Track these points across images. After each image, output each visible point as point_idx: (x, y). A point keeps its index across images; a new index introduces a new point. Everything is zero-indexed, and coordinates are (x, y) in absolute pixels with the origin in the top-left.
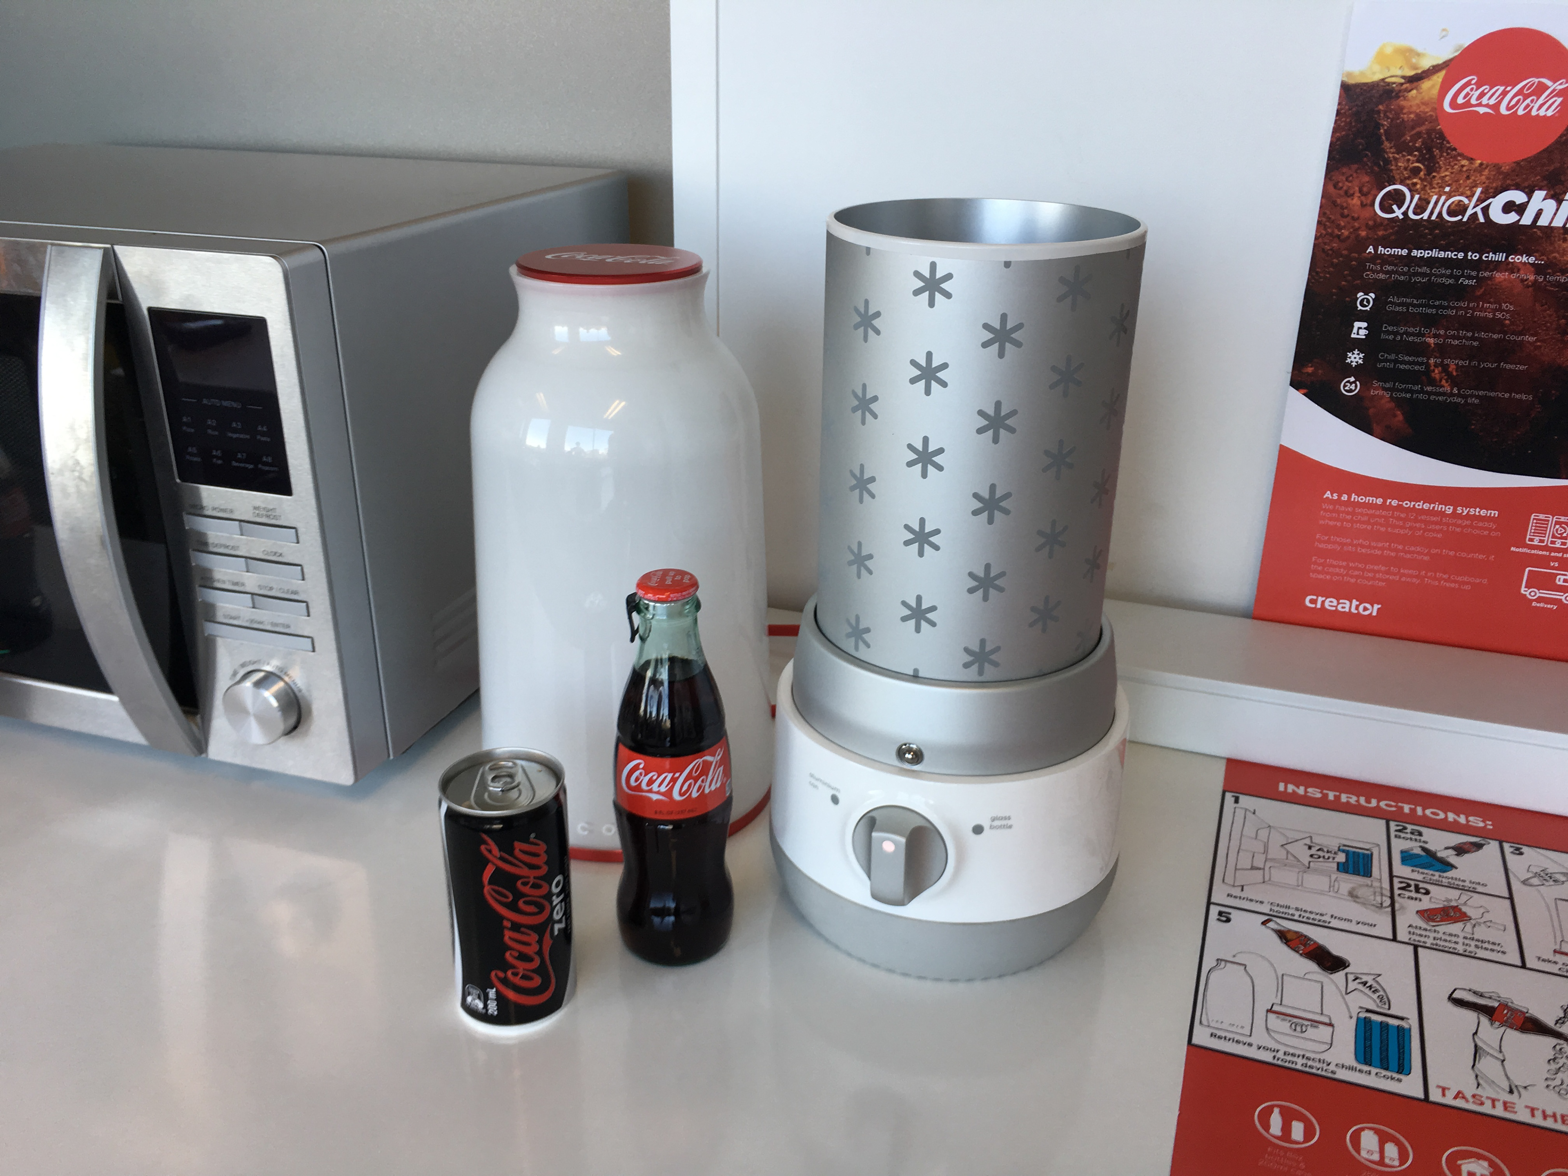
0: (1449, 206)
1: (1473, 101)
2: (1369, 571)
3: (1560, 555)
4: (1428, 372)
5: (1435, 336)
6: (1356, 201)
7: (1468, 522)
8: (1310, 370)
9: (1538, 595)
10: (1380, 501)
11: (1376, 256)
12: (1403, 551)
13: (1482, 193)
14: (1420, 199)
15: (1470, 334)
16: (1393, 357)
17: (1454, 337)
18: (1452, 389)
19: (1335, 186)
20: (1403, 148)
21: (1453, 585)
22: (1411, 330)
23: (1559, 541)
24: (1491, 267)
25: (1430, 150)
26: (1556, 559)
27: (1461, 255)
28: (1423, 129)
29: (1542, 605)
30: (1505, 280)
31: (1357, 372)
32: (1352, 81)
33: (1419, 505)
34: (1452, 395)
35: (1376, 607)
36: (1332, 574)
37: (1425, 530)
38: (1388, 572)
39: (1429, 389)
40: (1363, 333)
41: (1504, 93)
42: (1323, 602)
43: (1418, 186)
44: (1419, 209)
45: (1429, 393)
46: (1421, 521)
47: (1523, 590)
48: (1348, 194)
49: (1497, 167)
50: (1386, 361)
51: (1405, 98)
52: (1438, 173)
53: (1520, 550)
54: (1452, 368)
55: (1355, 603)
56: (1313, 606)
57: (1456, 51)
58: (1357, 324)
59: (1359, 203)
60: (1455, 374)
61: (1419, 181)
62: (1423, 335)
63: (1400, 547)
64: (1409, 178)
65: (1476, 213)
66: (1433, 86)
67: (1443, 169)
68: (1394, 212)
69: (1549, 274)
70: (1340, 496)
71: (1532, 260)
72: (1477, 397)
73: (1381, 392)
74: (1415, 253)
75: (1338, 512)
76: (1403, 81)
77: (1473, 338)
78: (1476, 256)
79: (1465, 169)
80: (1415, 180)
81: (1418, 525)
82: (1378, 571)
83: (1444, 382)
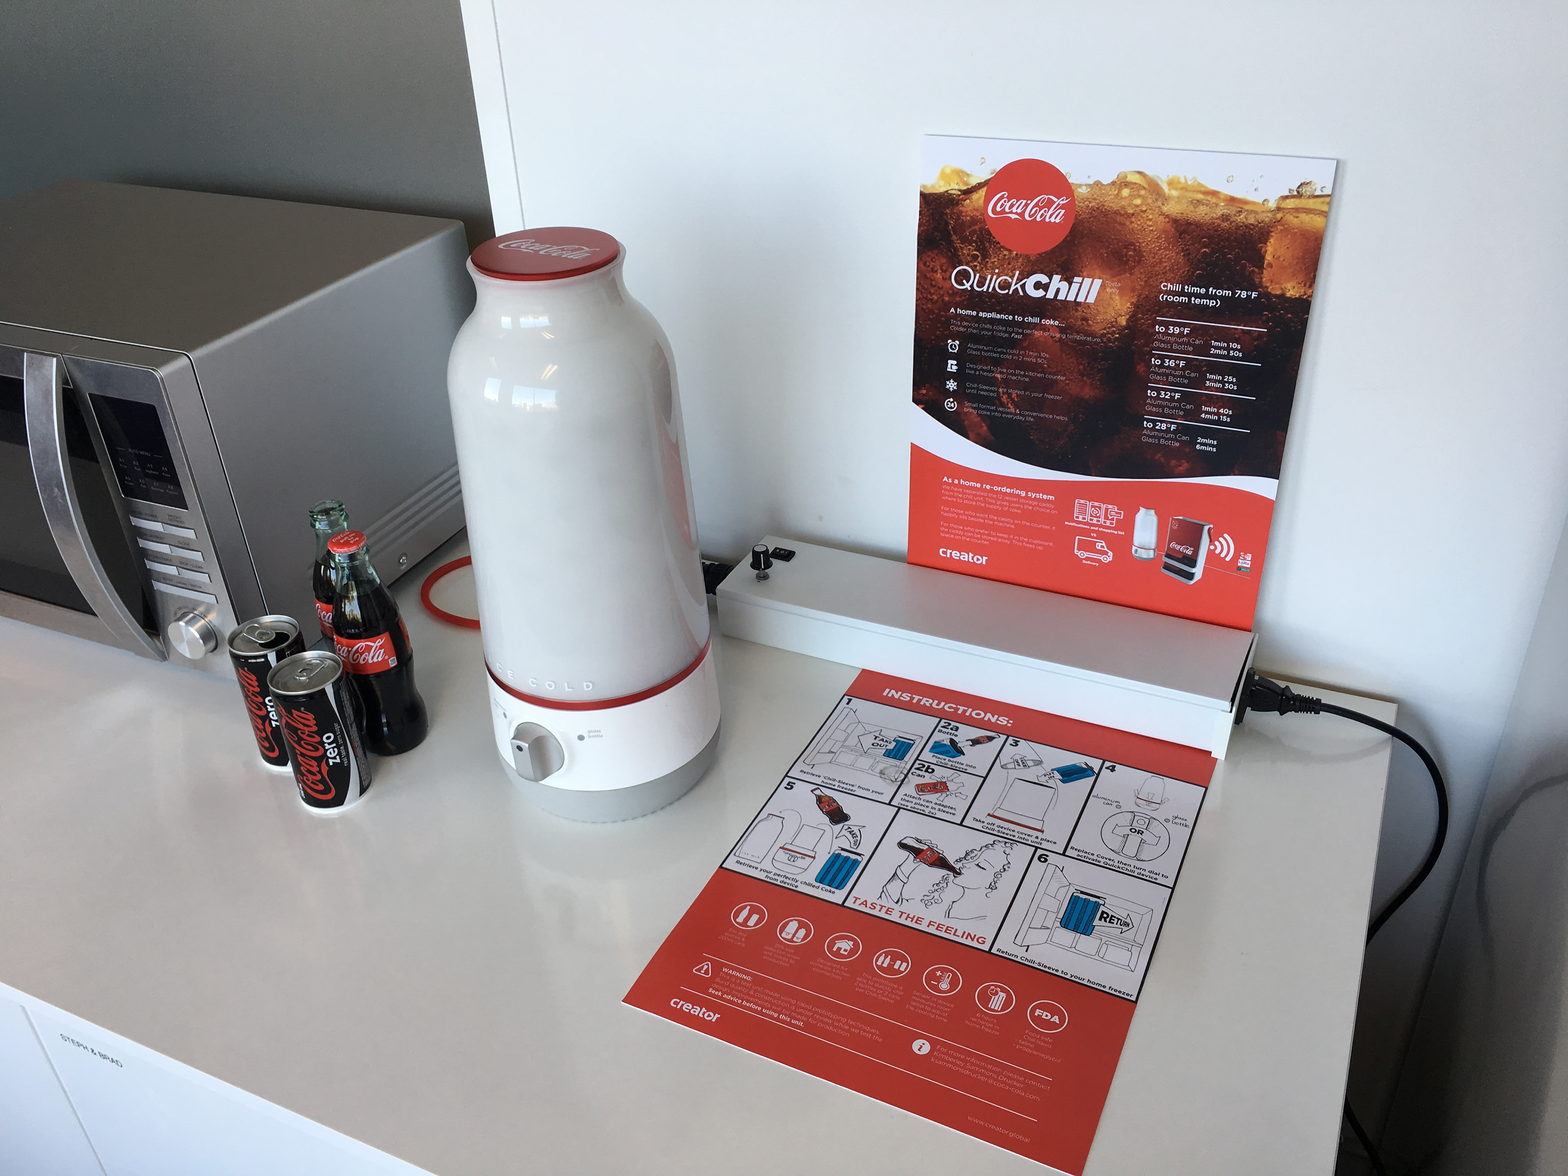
0: (999, 283)
1: (1007, 210)
2: (978, 533)
3: (1097, 529)
4: (999, 398)
5: (1001, 373)
6: (939, 276)
7: (1036, 503)
8: (924, 392)
9: (1086, 555)
10: (979, 485)
11: (957, 315)
12: (997, 520)
13: (1019, 274)
14: (980, 276)
15: (1022, 373)
16: (976, 385)
17: (1012, 374)
18: (1015, 411)
19: (925, 264)
20: (965, 240)
21: (1031, 546)
22: (985, 368)
23: (1095, 519)
24: (1031, 326)
25: (982, 243)
26: (1094, 531)
27: (1011, 318)
28: (976, 227)
29: (1089, 562)
30: (1041, 336)
31: (953, 394)
32: (927, 192)
33: (1004, 490)
34: (1016, 414)
35: (985, 558)
36: (955, 534)
37: (1009, 507)
38: (989, 535)
39: (1001, 409)
40: (955, 368)
41: (1027, 205)
43: (978, 268)
44: (981, 284)
45: (1002, 413)
46: (1006, 501)
47: (1076, 551)
48: (934, 271)
49: (1027, 257)
50: (972, 388)
51: (963, 206)
52: (990, 259)
53: (1071, 524)
54: (1014, 395)
56: (945, 556)
57: (992, 173)
58: (950, 362)
59: (941, 277)
60: (1016, 400)
61: (978, 265)
62: (993, 372)
63: (995, 518)
64: (971, 262)
65: (1017, 288)
66: (980, 198)
67: (992, 257)
68: (964, 285)
69: (1069, 333)
70: (953, 481)
71: (1057, 323)
72: (1032, 417)
73: (971, 410)
74: (981, 314)
75: (954, 492)
76: (960, 193)
77: (1024, 376)
78: (1020, 319)
79: (1006, 257)
80: (975, 264)
81: (1005, 503)
82: (984, 534)
83: (1010, 405)
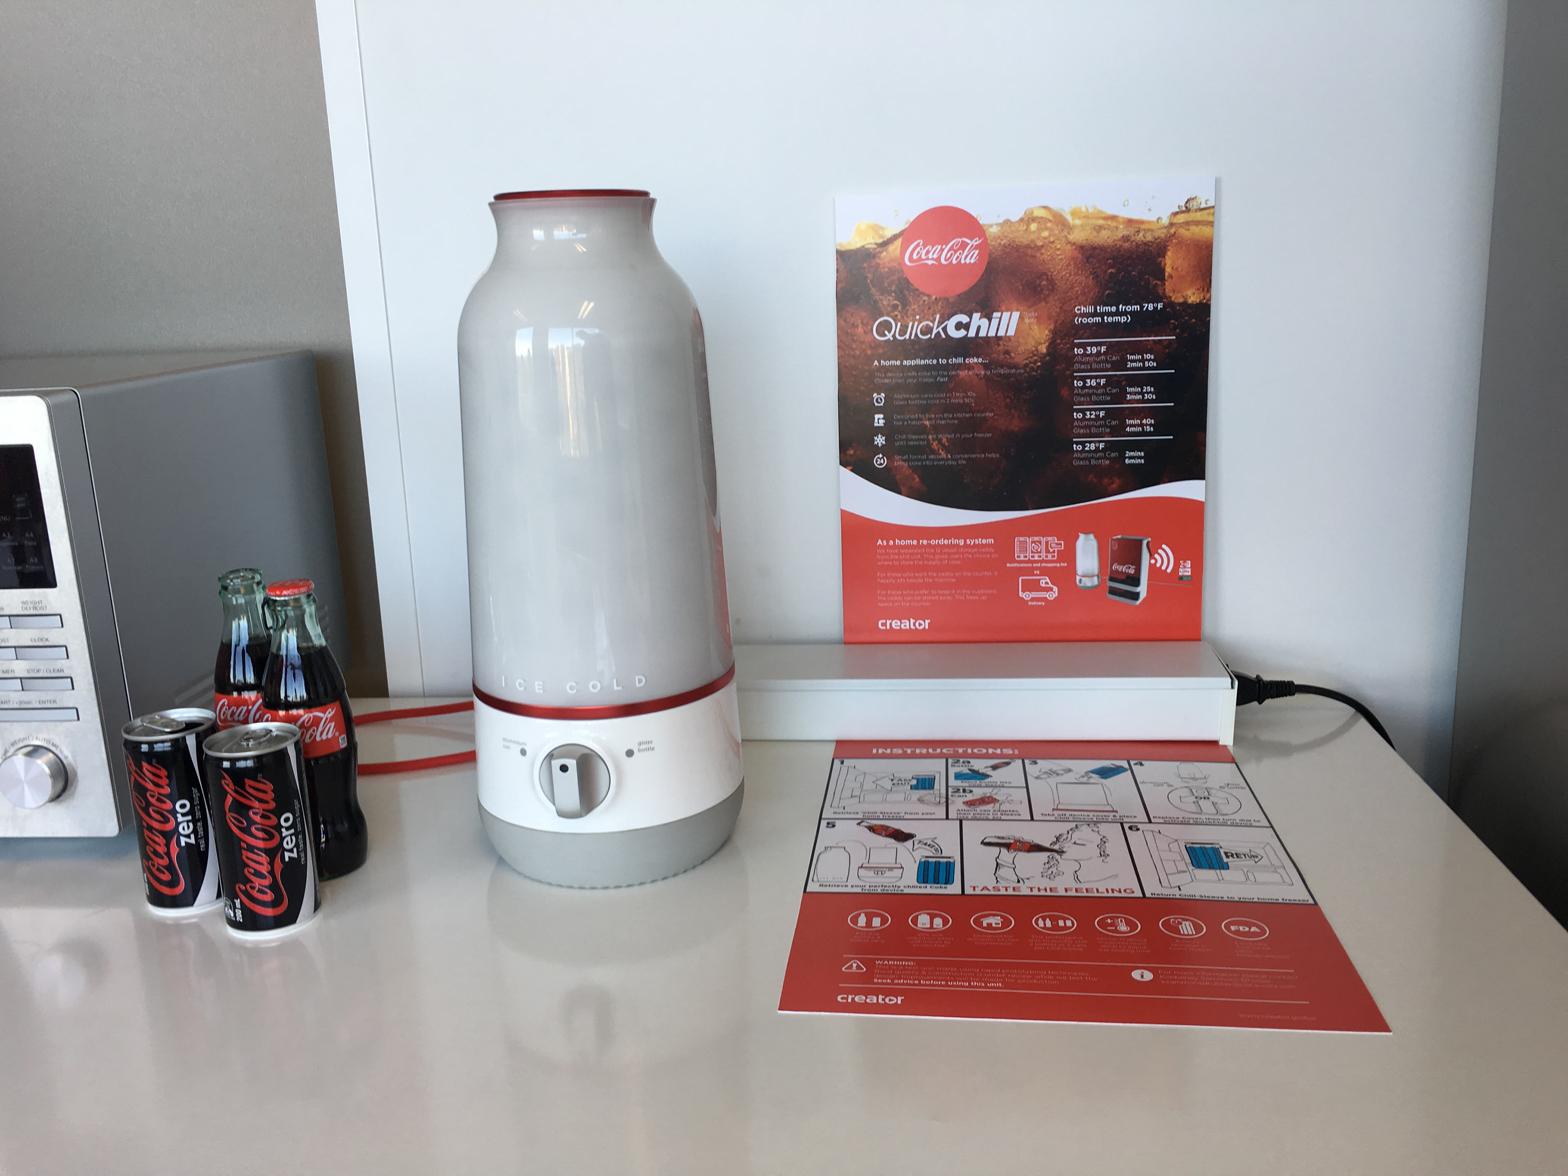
0: (921, 329)
1: (923, 257)
2: (918, 595)
3: (1039, 565)
4: (929, 445)
5: (929, 419)
6: (860, 330)
7: (975, 550)
8: (852, 452)
9: (1031, 596)
10: (915, 542)
11: (881, 368)
12: (937, 577)
13: (940, 317)
14: (901, 325)
15: (951, 416)
16: (904, 437)
17: (941, 419)
18: (947, 456)
19: (845, 321)
20: (883, 291)
21: (974, 598)
22: (912, 416)
23: (1036, 555)
24: (956, 367)
25: (901, 292)
26: (1036, 568)
27: (935, 362)
28: (895, 278)
29: (1035, 603)
30: (966, 376)
31: (883, 450)
32: (843, 249)
33: (942, 542)
34: (948, 459)
35: (927, 622)
36: (892, 602)
37: (949, 559)
38: (930, 594)
39: (932, 457)
40: (882, 422)
41: (942, 250)
42: (891, 624)
43: (899, 317)
44: (903, 332)
45: (933, 460)
46: (945, 553)
47: (1020, 593)
48: (854, 326)
49: (947, 299)
50: (901, 440)
51: (879, 258)
52: (910, 306)
53: (1013, 565)
54: (944, 440)
55: (912, 621)
56: (884, 628)
57: (906, 224)
58: (877, 416)
59: (862, 331)
60: (947, 444)
61: (899, 314)
62: (921, 420)
63: (935, 575)
64: (893, 311)
65: (939, 332)
66: (896, 248)
67: (912, 304)
68: (885, 335)
69: (993, 369)
70: (888, 543)
71: (980, 360)
72: (964, 459)
73: (901, 463)
74: (905, 363)
75: (889, 554)
76: (876, 246)
77: (953, 418)
78: (944, 361)
79: (926, 303)
80: (896, 313)
81: (943, 556)
82: (924, 595)
83: (941, 451)
